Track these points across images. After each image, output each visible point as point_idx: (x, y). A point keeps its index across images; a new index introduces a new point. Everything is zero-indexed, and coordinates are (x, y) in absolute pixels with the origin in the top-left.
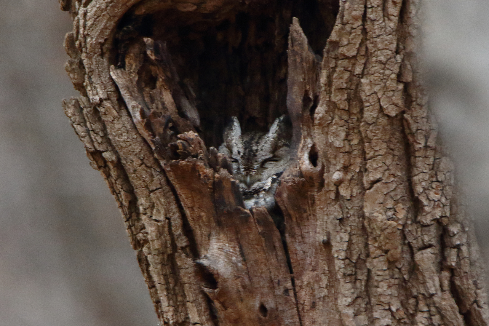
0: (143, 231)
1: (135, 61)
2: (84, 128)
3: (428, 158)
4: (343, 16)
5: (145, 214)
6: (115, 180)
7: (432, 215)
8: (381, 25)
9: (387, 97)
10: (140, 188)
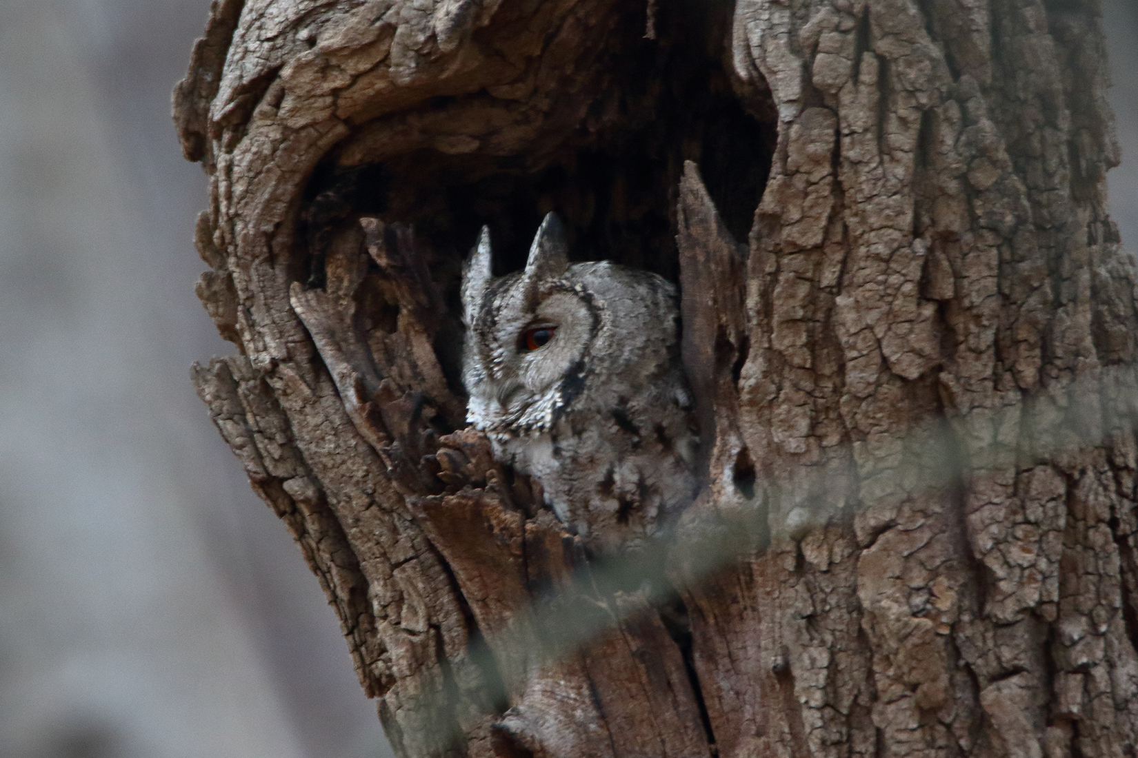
0: (383, 656)
1: (349, 271)
2: (242, 427)
3: (1001, 470)
4: (785, 157)
5: (385, 617)
6: (317, 543)
7: (1019, 601)
8: (875, 172)
9: (897, 336)
10: (370, 558)
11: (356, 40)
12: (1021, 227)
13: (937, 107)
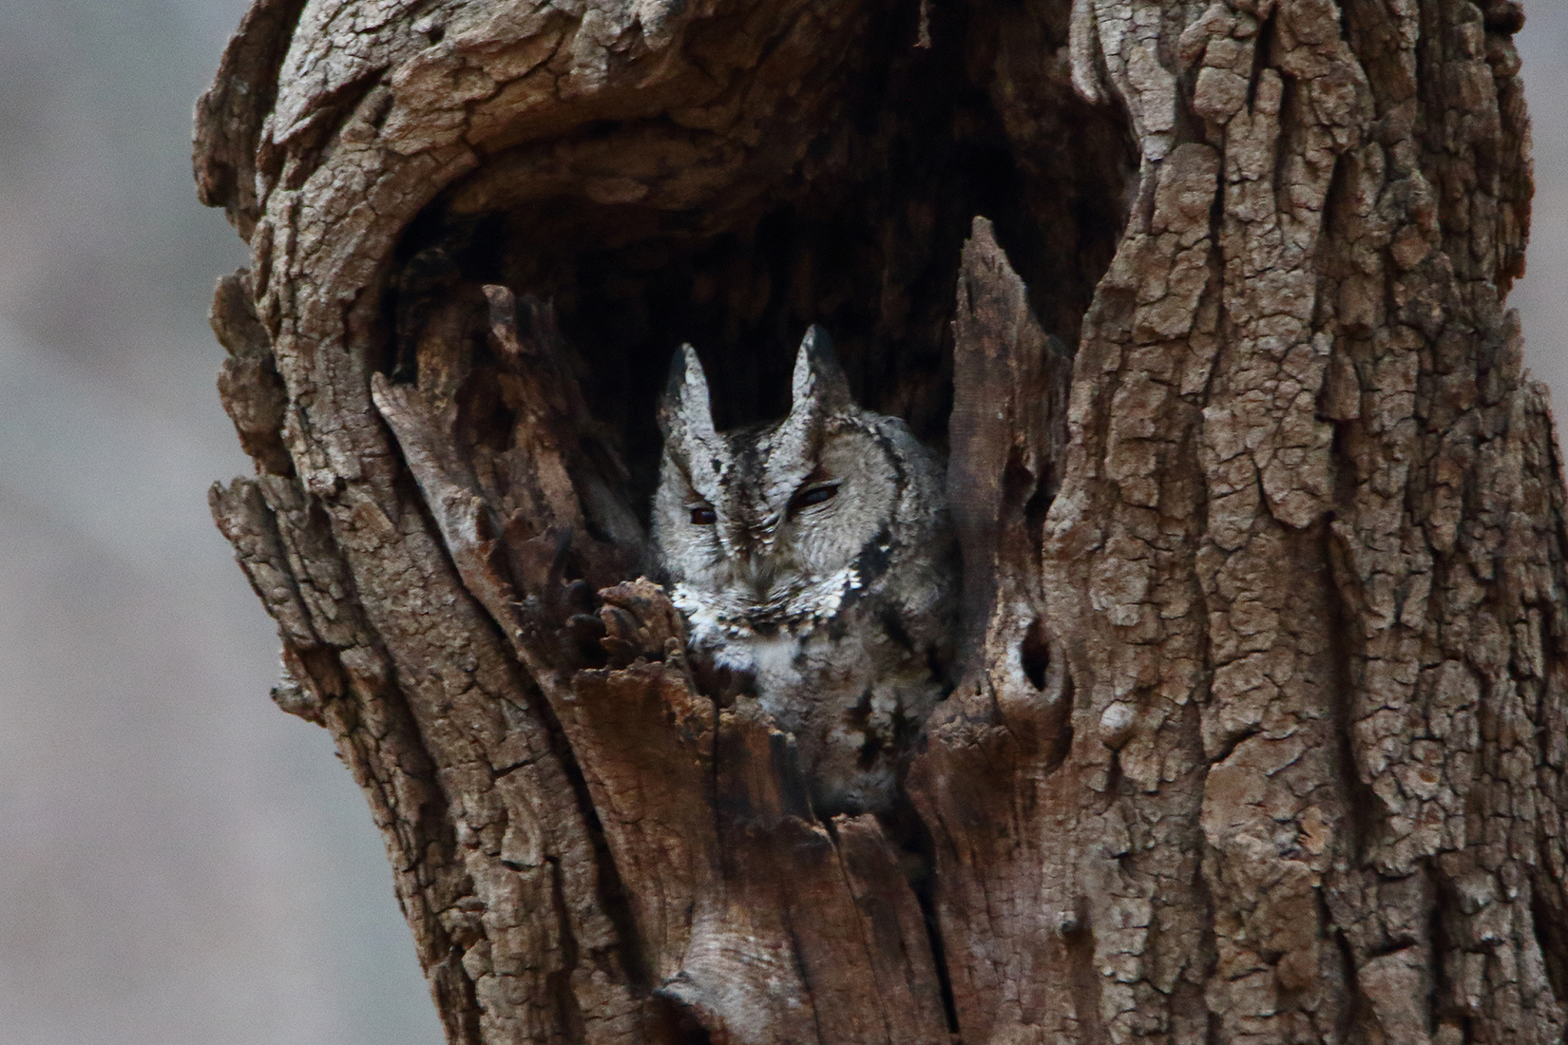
0: (465, 901)
1: (448, 361)
2: (280, 575)
3: (1403, 662)
4: (1150, 209)
5: (476, 846)
6: (377, 740)
7: (1414, 846)
8: (1270, 237)
9: (1285, 466)
10: (461, 762)
11: (511, 31)
12: (1449, 326)
13: (1356, 151)
